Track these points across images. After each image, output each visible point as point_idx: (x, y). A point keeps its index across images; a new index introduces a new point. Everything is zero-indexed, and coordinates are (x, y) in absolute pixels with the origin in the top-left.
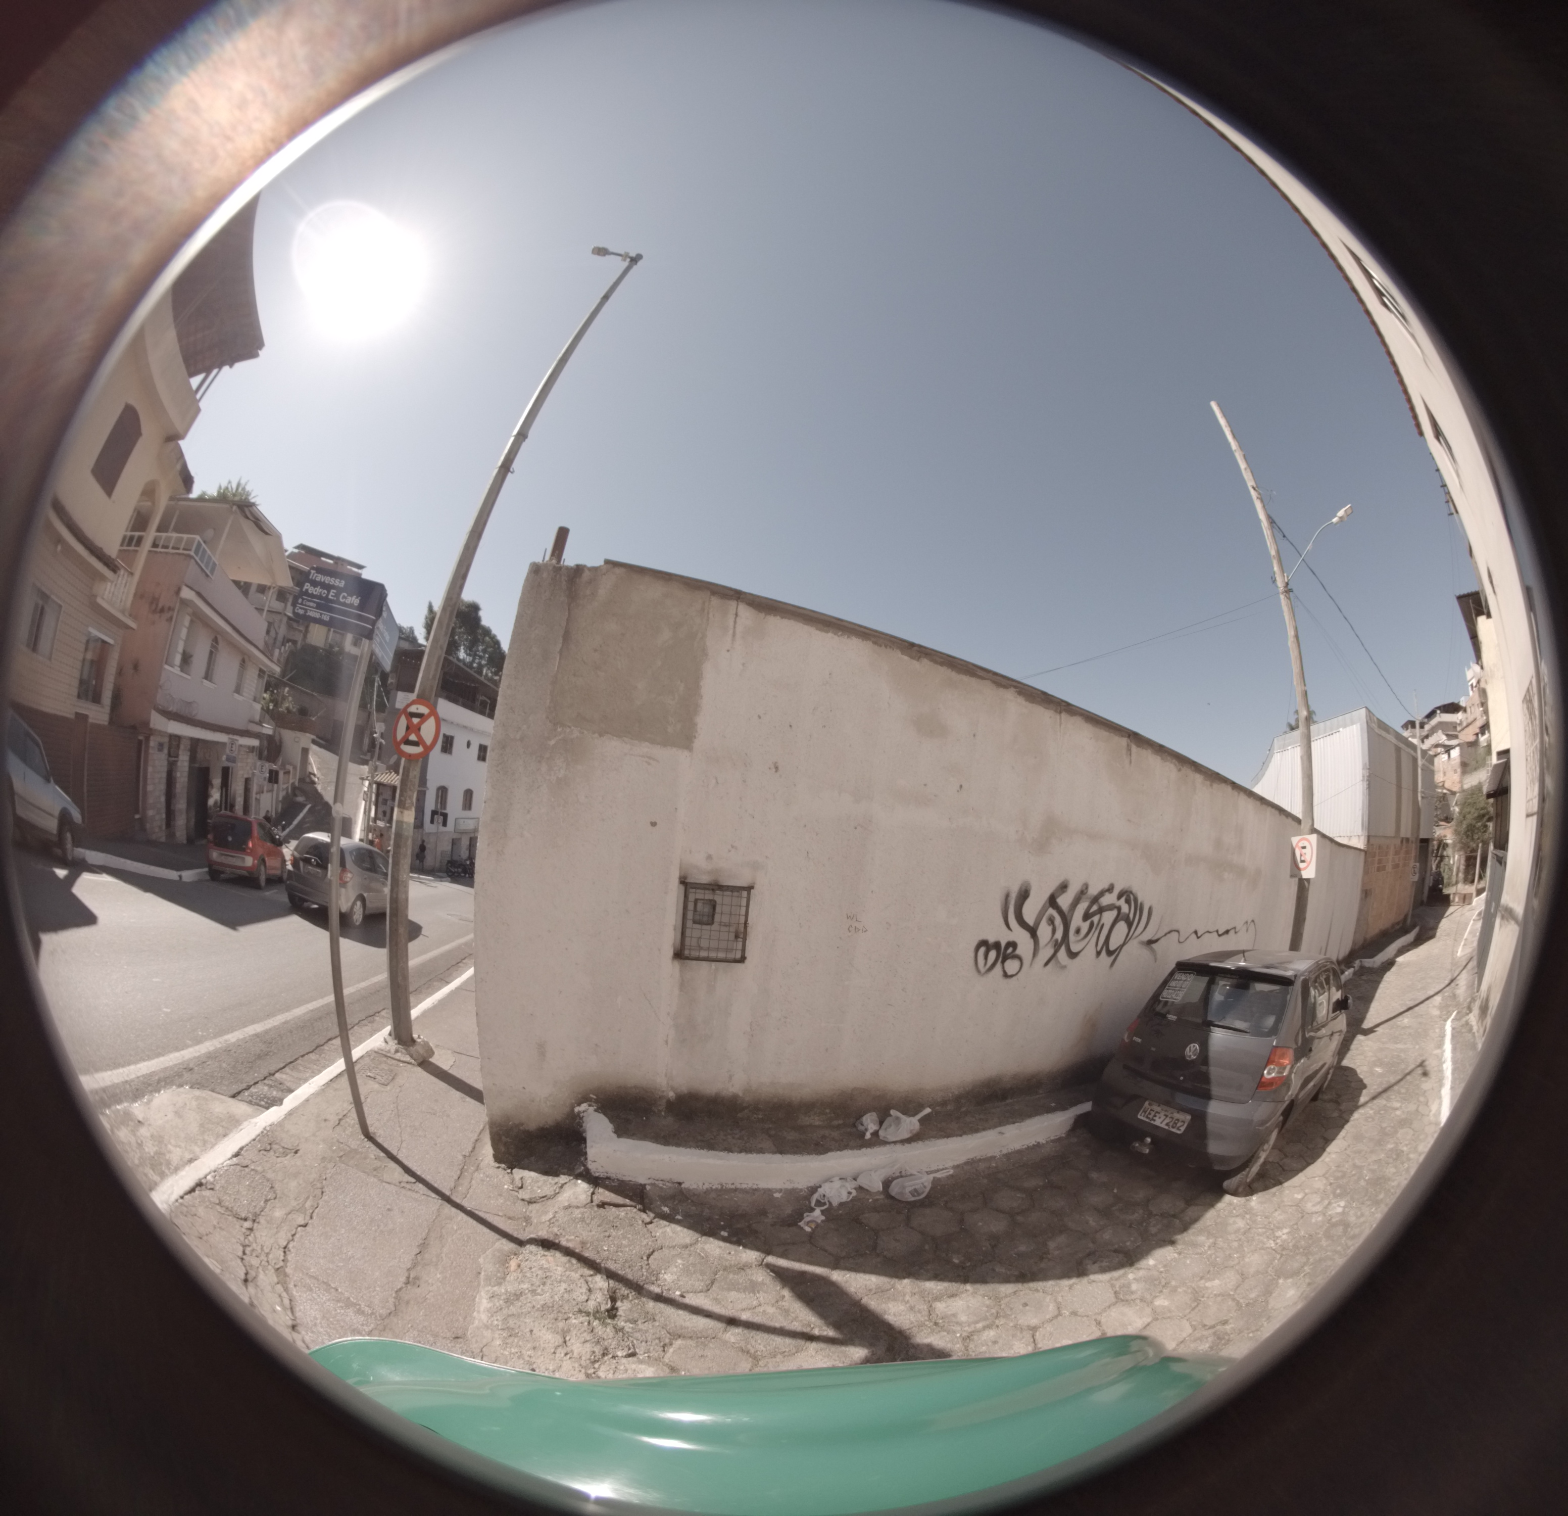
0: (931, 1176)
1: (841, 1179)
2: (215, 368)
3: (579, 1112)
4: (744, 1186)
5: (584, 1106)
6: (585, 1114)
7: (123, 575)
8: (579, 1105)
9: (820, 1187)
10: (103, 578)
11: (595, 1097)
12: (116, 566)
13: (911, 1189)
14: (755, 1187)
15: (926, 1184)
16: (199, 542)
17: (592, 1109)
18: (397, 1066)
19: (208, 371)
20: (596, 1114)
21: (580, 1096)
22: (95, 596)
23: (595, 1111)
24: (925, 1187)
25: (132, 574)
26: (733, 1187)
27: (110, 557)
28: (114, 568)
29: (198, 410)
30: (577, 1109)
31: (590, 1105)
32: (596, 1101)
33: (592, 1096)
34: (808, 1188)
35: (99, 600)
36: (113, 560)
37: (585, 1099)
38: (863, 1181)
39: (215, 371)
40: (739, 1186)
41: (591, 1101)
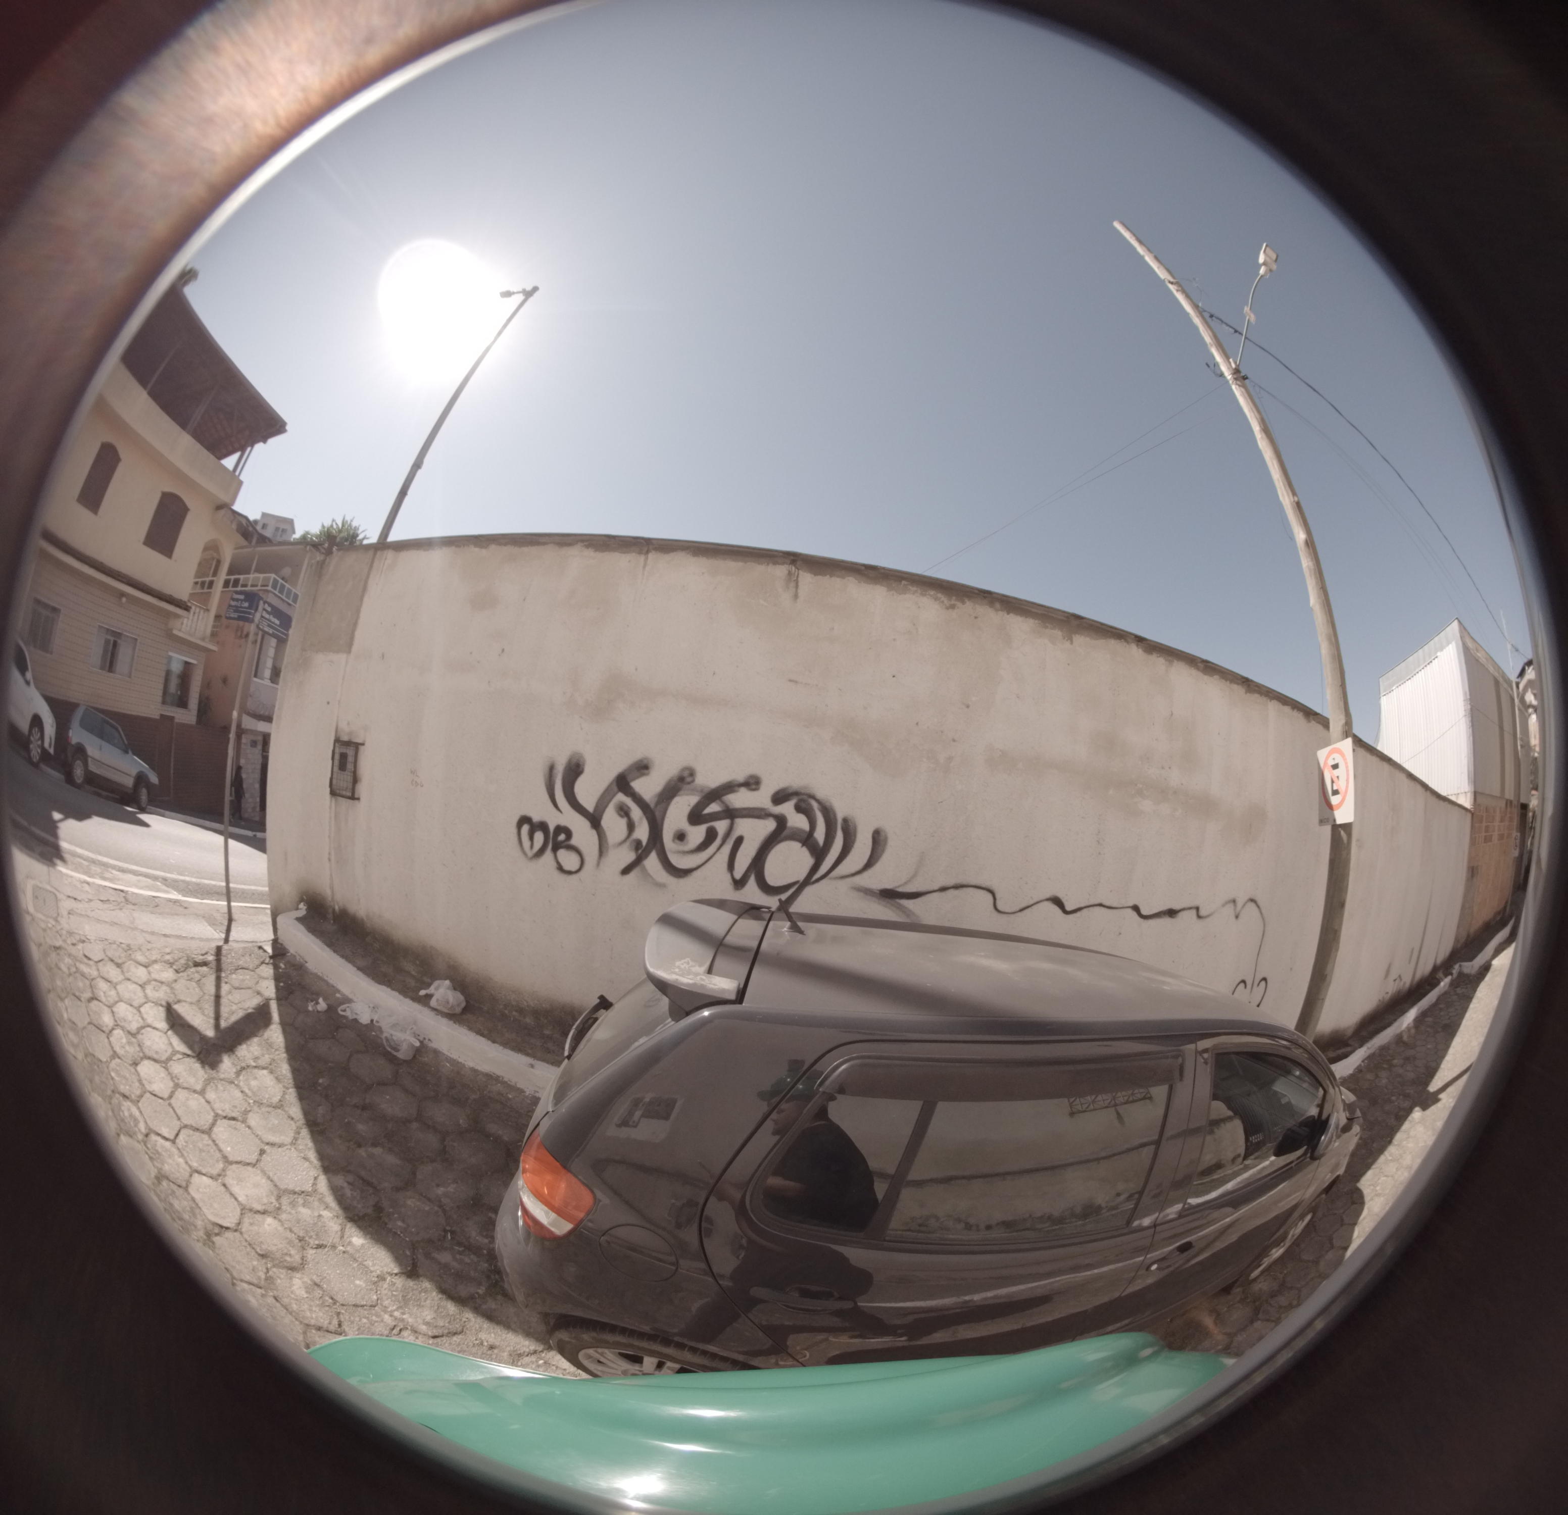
2: (248, 446)
7: (199, 612)
10: (177, 616)
12: (187, 606)
16: (275, 579)
19: (242, 449)
22: (171, 630)
25: (208, 610)
27: (181, 600)
28: (187, 609)
29: (241, 483)
35: (175, 632)
36: (185, 602)
39: (249, 449)
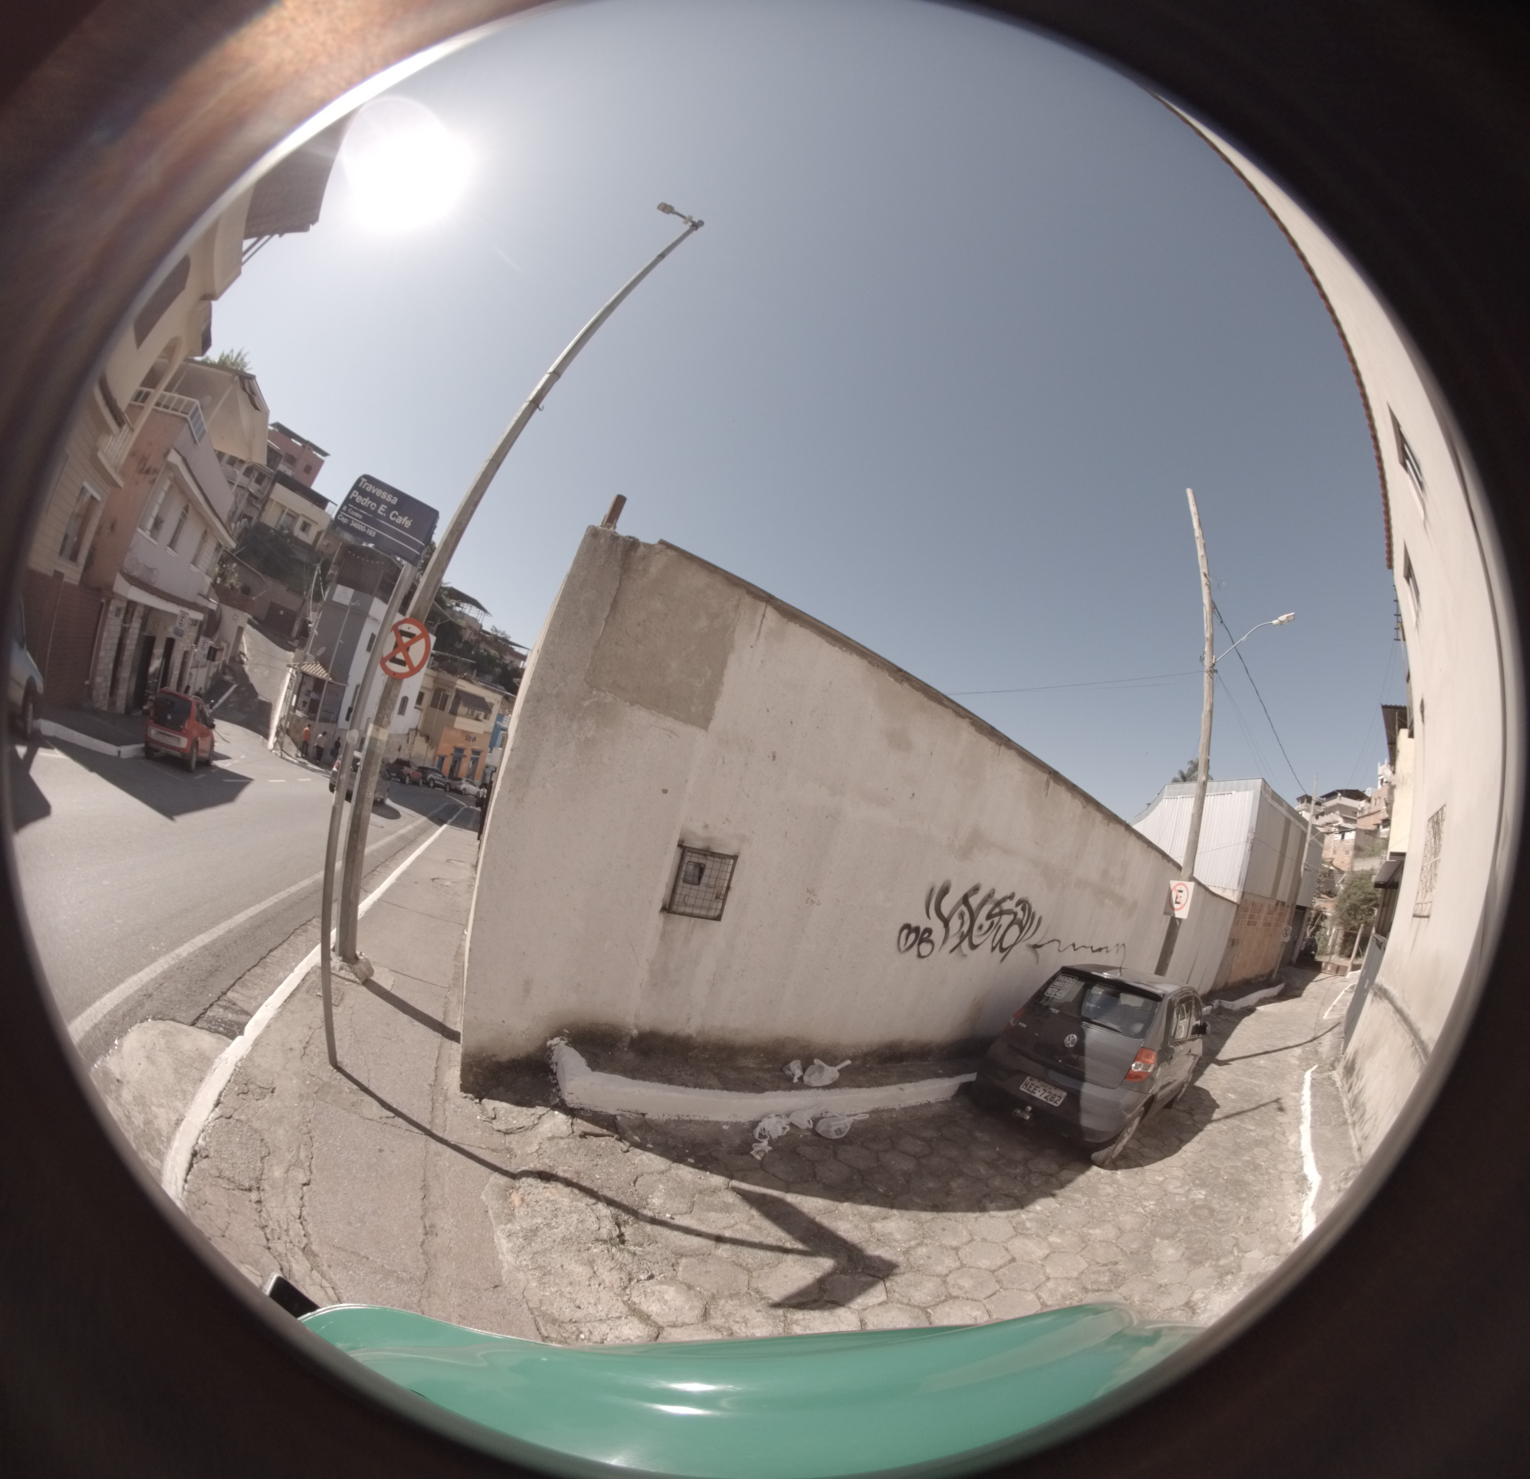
0: (852, 1119)
1: (776, 1116)
3: (551, 1046)
4: (697, 1118)
5: (556, 1040)
6: (556, 1047)
8: (552, 1038)
9: (760, 1121)
11: (568, 1032)
13: (835, 1128)
14: (706, 1119)
15: (848, 1125)
17: (563, 1043)
18: (343, 984)
20: (567, 1047)
21: (554, 1030)
23: (567, 1044)
24: (847, 1127)
26: (687, 1118)
30: (549, 1043)
31: (562, 1039)
32: (569, 1036)
33: (565, 1031)
34: (749, 1122)
37: (559, 1033)
38: (794, 1119)
40: (692, 1118)
41: (563, 1035)
